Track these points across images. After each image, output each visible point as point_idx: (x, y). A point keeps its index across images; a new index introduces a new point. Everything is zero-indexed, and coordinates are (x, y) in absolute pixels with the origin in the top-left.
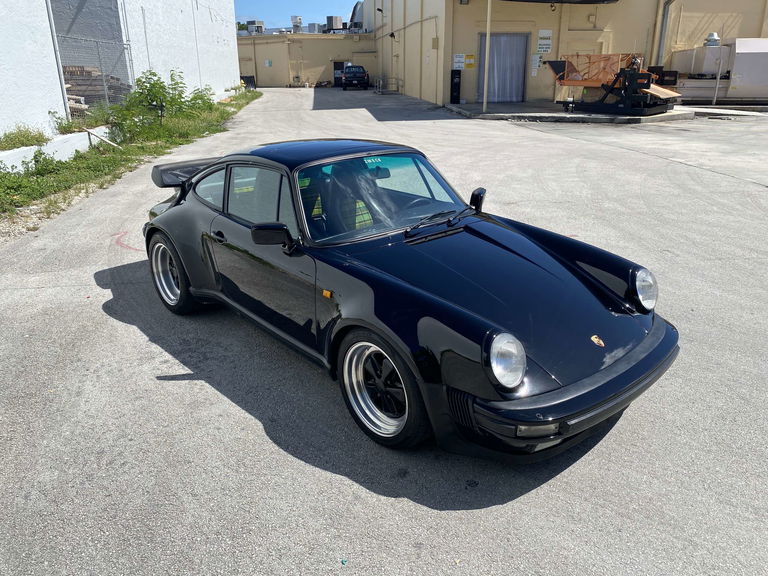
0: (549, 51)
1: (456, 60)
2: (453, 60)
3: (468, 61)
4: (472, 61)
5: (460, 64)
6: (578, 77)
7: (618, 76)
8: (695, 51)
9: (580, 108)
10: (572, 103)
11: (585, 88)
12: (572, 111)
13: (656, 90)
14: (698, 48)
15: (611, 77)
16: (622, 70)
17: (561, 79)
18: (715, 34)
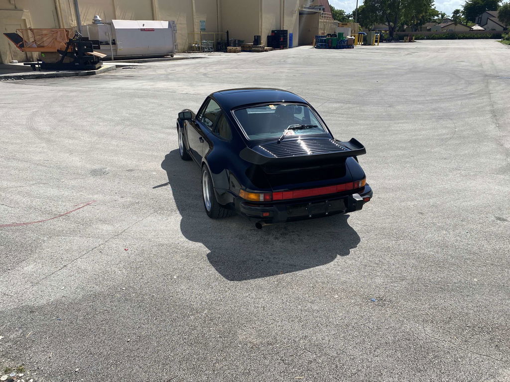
6: (35, 45)
7: (68, 44)
8: (88, 27)
9: (44, 67)
10: (38, 64)
11: (42, 53)
12: (39, 70)
13: (95, 53)
14: (89, 25)
15: (62, 45)
16: (70, 40)
17: (21, 47)
18: (98, 17)
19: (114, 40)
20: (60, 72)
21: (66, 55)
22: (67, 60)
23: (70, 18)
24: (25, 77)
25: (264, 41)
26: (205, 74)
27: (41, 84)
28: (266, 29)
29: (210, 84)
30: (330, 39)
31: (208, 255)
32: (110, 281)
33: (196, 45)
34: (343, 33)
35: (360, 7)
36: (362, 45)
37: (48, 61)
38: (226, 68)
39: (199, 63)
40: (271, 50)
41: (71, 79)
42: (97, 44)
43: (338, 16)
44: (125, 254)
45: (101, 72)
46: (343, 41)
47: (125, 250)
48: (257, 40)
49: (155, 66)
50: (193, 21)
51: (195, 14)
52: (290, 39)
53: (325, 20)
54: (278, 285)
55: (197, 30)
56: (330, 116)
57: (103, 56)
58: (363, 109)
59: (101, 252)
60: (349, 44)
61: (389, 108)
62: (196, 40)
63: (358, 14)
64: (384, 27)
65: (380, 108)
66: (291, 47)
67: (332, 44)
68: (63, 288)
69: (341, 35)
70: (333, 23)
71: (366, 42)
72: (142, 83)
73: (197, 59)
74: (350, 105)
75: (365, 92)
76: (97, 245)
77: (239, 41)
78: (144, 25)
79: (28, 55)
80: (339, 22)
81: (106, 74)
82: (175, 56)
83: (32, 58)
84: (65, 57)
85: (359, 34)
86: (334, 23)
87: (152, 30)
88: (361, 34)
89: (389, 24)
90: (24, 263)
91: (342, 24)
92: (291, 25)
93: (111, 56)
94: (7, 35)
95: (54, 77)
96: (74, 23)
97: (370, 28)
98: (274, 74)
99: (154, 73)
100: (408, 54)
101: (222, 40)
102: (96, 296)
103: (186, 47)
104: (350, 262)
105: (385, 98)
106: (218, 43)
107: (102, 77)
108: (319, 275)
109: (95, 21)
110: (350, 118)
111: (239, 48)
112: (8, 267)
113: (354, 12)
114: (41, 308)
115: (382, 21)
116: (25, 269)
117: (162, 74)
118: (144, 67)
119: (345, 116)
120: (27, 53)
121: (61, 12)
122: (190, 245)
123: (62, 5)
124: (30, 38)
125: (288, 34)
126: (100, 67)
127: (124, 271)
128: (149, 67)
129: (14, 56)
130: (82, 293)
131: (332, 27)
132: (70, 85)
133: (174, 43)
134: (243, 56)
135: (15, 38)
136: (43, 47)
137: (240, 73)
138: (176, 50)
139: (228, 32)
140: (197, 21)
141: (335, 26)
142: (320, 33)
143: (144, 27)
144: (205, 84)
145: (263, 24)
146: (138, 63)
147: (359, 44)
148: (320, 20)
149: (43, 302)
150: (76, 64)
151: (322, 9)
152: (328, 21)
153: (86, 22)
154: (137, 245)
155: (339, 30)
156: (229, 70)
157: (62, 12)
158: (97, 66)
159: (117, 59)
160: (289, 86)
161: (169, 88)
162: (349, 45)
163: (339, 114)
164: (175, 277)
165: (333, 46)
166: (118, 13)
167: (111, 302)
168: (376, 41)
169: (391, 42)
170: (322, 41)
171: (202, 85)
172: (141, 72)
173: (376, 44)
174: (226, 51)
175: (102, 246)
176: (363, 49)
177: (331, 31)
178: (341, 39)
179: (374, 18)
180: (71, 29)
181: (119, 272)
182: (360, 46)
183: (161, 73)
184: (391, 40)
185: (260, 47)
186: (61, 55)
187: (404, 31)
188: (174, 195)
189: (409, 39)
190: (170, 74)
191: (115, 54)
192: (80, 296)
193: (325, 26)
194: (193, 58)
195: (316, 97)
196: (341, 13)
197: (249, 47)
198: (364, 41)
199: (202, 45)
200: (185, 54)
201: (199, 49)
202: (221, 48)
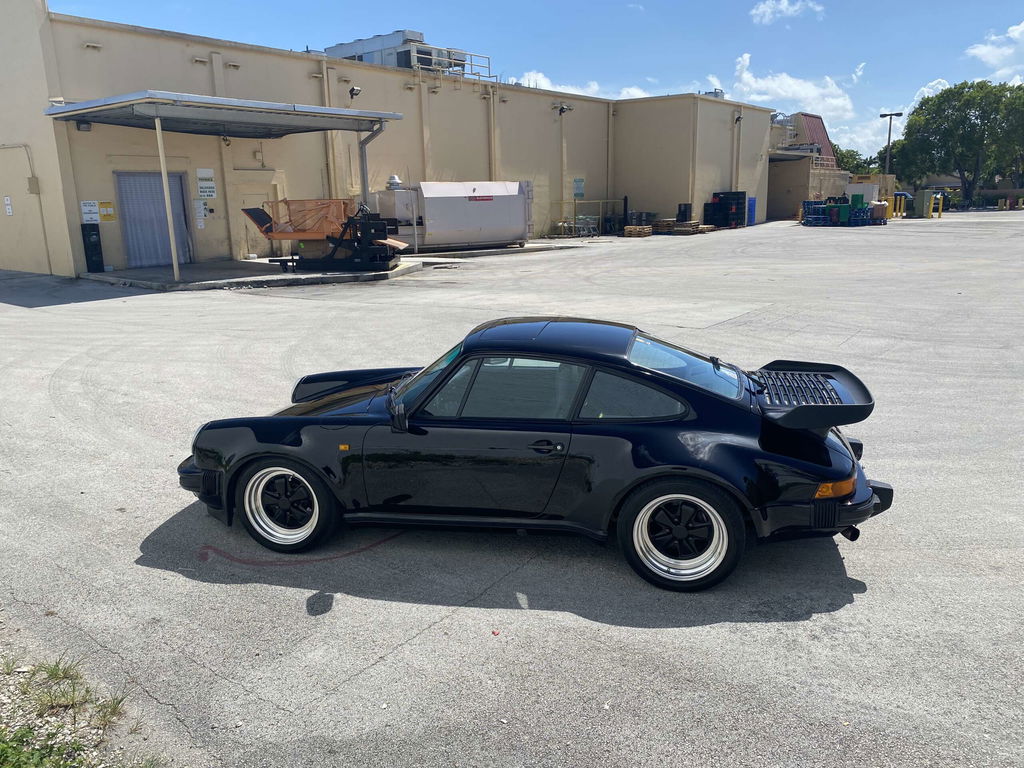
0: (215, 195)
1: (85, 209)
2: (80, 210)
3: (104, 211)
4: (111, 211)
5: (93, 215)
6: (290, 229)
7: (346, 226)
8: (377, 196)
9: (303, 266)
10: (292, 261)
11: (301, 241)
12: (294, 270)
13: (390, 241)
14: (380, 192)
15: (335, 227)
16: (350, 219)
17: (268, 231)
18: (396, 177)
19: (421, 218)
20: (329, 275)
21: (340, 245)
22: (341, 254)
23: (349, 181)
24: (269, 284)
25: (697, 213)
26: (587, 279)
27: (297, 296)
28: (701, 191)
29: (601, 296)
30: (834, 207)
32: (475, 700)
33: (566, 225)
34: (862, 196)
35: (894, 144)
36: (904, 217)
37: (309, 255)
38: (625, 267)
39: (572, 257)
40: (712, 231)
41: (347, 286)
42: (392, 226)
43: (847, 162)
44: (493, 642)
45: (397, 275)
46: (863, 211)
47: (493, 633)
48: (684, 213)
49: (492, 264)
50: (562, 180)
51: (565, 168)
52: (749, 210)
53: (822, 171)
54: (845, 753)
55: (568, 195)
56: (870, 365)
57: (402, 245)
58: (941, 351)
59: (446, 634)
60: (875, 216)
61: (1003, 351)
62: (565, 215)
63: (892, 157)
64: (952, 181)
65: (981, 350)
66: (751, 223)
67: (838, 217)
68: (385, 706)
69: (858, 198)
70: (839, 177)
71: (913, 211)
72: (475, 295)
73: (567, 250)
74: (911, 343)
75: (937, 315)
76: (437, 619)
77: (648, 214)
78: (474, 190)
79: (274, 245)
80: (851, 175)
81: (406, 278)
82: (527, 246)
83: (281, 250)
84: (339, 248)
85: (896, 195)
86: (842, 177)
87: (489, 198)
88: (901, 195)
89: (962, 175)
90: (305, 645)
91: (859, 178)
92: (752, 183)
93: (414, 246)
94: (248, 212)
95: (318, 284)
96: (357, 189)
97: (918, 182)
98: (729, 277)
99: (492, 277)
100: (1016, 235)
101: (613, 213)
102: (450, 732)
103: (546, 228)
104: (1011, 713)
105: (988, 329)
106: (606, 220)
107: (401, 284)
108: (940, 738)
109: (391, 186)
110: (917, 370)
111: (648, 228)
112: (278, 649)
113: (880, 153)
114: (348, 745)
115: (945, 169)
116: (310, 656)
117: (507, 279)
118: (472, 266)
119: (905, 366)
120: (274, 242)
121: (335, 170)
122: (624, 634)
123: (338, 160)
124: (282, 216)
125: (747, 200)
126: (396, 266)
127: (498, 680)
128: (482, 266)
129: (253, 247)
130: (423, 722)
131: (837, 183)
132: (346, 297)
133: (526, 221)
134: (655, 243)
135: (259, 217)
136: (304, 231)
137: (655, 275)
138: (528, 235)
139: (626, 199)
140: (568, 179)
141: (842, 183)
142: (812, 197)
143: (476, 194)
144: (593, 297)
145: (697, 182)
146: (461, 258)
147: (897, 216)
148: (812, 171)
149: (350, 732)
150: (356, 260)
151: (815, 150)
152: (827, 172)
153: (376, 186)
154: (514, 626)
155: (851, 190)
156: (633, 269)
157: (337, 171)
158: (392, 264)
159: (424, 250)
160: (765, 302)
162: (876, 218)
163: (891, 361)
164: (607, 707)
165: (841, 220)
166: (429, 171)
167: (482, 749)
168: (936, 210)
169: (967, 211)
170: (816, 212)
171: (587, 300)
172: (469, 276)
173: (936, 215)
174: (621, 233)
175: (446, 621)
176: (907, 225)
177: (834, 192)
178: (859, 206)
179: (928, 164)
180: (351, 200)
181: (490, 682)
182: (899, 221)
183: (505, 276)
184: (968, 206)
185: (691, 225)
186: (331, 245)
187: (995, 187)
189: (1010, 204)
190: (521, 278)
191: (420, 243)
192: (419, 729)
193: (822, 183)
194: (561, 248)
195: (830, 323)
196: (852, 155)
197: (668, 225)
198: (907, 210)
199: (575, 223)
200: (544, 241)
201: (571, 232)
202: (611, 228)
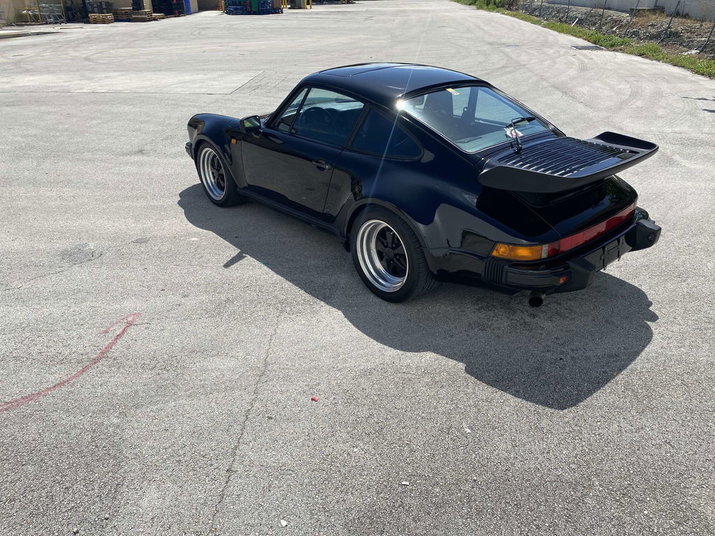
25: (147, 3)
26: (87, 59)
29: (117, 73)
31: (467, 371)
33: (30, 13)
36: (289, 8)
44: (321, 409)
46: (266, 3)
47: (312, 400)
48: (138, 3)
59: (269, 418)
60: (275, 6)
66: (188, 13)
67: (251, 7)
71: (294, 5)
73: (45, 36)
77: (106, 3)
90: (127, 493)
100: (366, 19)
103: (12, 17)
106: (68, 8)
111: (110, 16)
130: (337, 521)
134: (122, 28)
137: (146, 54)
147: (286, 7)
161: (48, 85)
162: (276, 9)
165: (253, 10)
169: (323, 4)
173: (308, 6)
175: (257, 405)
181: (355, 450)
185: (145, 13)
188: (278, 272)
197: (127, 13)
198: (289, 3)
199: (40, 11)
200: (13, 28)
201: (36, 20)
202: (74, 16)
